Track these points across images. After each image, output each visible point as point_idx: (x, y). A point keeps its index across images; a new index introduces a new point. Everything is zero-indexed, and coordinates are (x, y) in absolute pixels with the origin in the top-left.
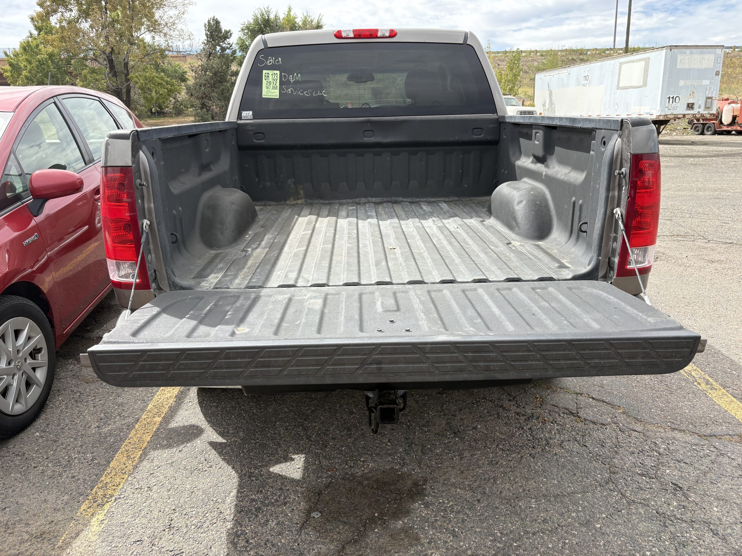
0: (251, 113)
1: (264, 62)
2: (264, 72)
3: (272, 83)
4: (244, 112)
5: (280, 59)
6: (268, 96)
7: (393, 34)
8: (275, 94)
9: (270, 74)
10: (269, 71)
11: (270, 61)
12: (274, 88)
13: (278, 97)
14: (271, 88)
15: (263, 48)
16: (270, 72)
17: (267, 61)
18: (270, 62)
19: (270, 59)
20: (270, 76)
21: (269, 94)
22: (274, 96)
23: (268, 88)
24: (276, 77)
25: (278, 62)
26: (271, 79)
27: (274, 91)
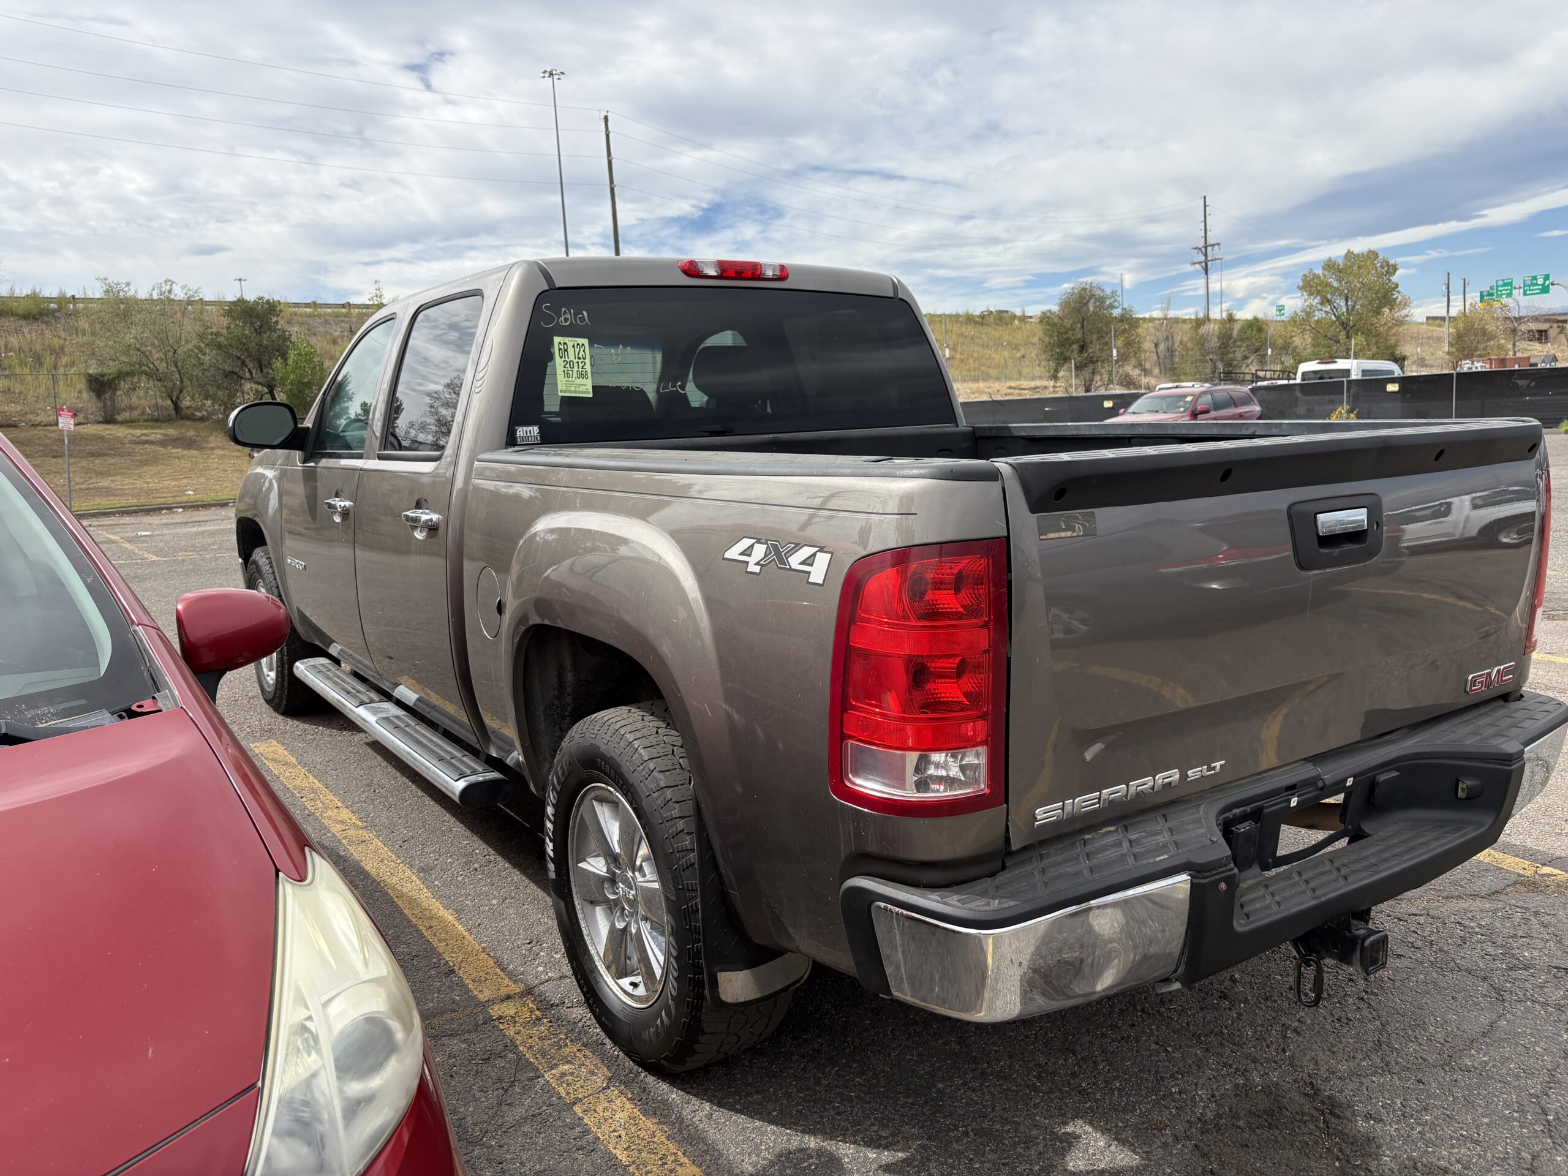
0: (535, 430)
1: (552, 319)
2: (557, 340)
3: (576, 365)
4: (520, 429)
5: (585, 313)
6: (571, 392)
7: (783, 274)
8: (583, 388)
9: (570, 344)
10: (566, 340)
11: (566, 318)
12: (582, 375)
13: (591, 395)
14: (575, 375)
15: (547, 288)
16: (570, 341)
17: (559, 316)
18: (566, 320)
19: (565, 313)
20: (571, 350)
21: (573, 389)
22: (583, 392)
23: (567, 375)
24: (582, 353)
25: (582, 319)
26: (572, 358)
27: (580, 381)
